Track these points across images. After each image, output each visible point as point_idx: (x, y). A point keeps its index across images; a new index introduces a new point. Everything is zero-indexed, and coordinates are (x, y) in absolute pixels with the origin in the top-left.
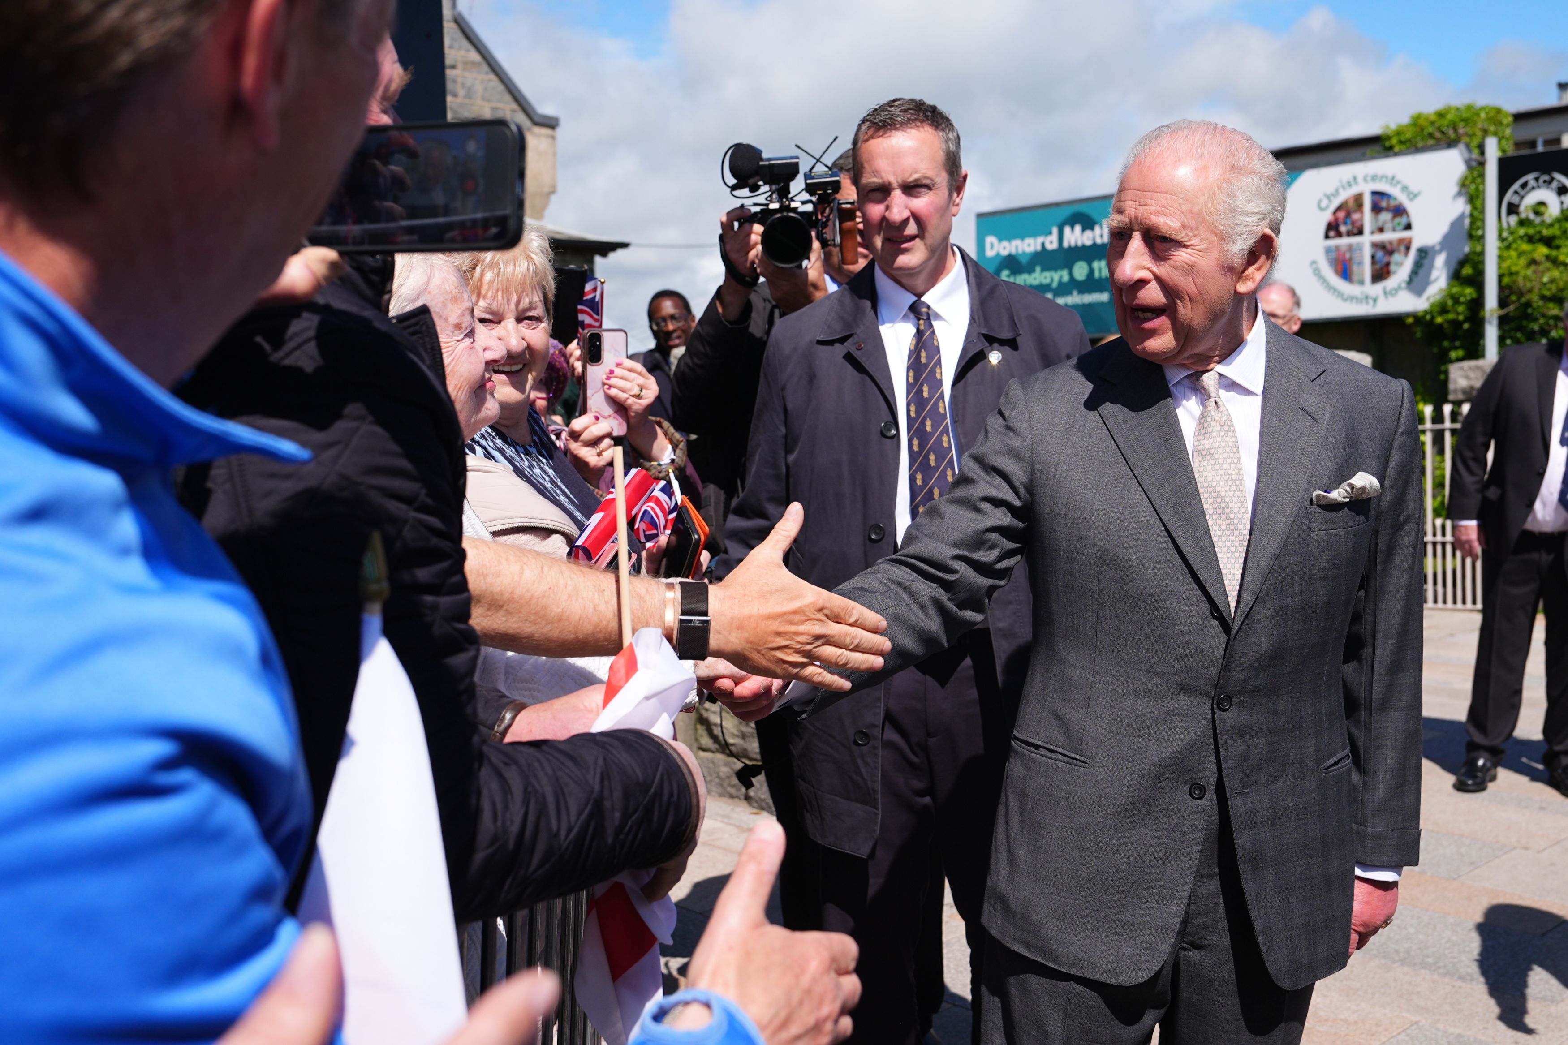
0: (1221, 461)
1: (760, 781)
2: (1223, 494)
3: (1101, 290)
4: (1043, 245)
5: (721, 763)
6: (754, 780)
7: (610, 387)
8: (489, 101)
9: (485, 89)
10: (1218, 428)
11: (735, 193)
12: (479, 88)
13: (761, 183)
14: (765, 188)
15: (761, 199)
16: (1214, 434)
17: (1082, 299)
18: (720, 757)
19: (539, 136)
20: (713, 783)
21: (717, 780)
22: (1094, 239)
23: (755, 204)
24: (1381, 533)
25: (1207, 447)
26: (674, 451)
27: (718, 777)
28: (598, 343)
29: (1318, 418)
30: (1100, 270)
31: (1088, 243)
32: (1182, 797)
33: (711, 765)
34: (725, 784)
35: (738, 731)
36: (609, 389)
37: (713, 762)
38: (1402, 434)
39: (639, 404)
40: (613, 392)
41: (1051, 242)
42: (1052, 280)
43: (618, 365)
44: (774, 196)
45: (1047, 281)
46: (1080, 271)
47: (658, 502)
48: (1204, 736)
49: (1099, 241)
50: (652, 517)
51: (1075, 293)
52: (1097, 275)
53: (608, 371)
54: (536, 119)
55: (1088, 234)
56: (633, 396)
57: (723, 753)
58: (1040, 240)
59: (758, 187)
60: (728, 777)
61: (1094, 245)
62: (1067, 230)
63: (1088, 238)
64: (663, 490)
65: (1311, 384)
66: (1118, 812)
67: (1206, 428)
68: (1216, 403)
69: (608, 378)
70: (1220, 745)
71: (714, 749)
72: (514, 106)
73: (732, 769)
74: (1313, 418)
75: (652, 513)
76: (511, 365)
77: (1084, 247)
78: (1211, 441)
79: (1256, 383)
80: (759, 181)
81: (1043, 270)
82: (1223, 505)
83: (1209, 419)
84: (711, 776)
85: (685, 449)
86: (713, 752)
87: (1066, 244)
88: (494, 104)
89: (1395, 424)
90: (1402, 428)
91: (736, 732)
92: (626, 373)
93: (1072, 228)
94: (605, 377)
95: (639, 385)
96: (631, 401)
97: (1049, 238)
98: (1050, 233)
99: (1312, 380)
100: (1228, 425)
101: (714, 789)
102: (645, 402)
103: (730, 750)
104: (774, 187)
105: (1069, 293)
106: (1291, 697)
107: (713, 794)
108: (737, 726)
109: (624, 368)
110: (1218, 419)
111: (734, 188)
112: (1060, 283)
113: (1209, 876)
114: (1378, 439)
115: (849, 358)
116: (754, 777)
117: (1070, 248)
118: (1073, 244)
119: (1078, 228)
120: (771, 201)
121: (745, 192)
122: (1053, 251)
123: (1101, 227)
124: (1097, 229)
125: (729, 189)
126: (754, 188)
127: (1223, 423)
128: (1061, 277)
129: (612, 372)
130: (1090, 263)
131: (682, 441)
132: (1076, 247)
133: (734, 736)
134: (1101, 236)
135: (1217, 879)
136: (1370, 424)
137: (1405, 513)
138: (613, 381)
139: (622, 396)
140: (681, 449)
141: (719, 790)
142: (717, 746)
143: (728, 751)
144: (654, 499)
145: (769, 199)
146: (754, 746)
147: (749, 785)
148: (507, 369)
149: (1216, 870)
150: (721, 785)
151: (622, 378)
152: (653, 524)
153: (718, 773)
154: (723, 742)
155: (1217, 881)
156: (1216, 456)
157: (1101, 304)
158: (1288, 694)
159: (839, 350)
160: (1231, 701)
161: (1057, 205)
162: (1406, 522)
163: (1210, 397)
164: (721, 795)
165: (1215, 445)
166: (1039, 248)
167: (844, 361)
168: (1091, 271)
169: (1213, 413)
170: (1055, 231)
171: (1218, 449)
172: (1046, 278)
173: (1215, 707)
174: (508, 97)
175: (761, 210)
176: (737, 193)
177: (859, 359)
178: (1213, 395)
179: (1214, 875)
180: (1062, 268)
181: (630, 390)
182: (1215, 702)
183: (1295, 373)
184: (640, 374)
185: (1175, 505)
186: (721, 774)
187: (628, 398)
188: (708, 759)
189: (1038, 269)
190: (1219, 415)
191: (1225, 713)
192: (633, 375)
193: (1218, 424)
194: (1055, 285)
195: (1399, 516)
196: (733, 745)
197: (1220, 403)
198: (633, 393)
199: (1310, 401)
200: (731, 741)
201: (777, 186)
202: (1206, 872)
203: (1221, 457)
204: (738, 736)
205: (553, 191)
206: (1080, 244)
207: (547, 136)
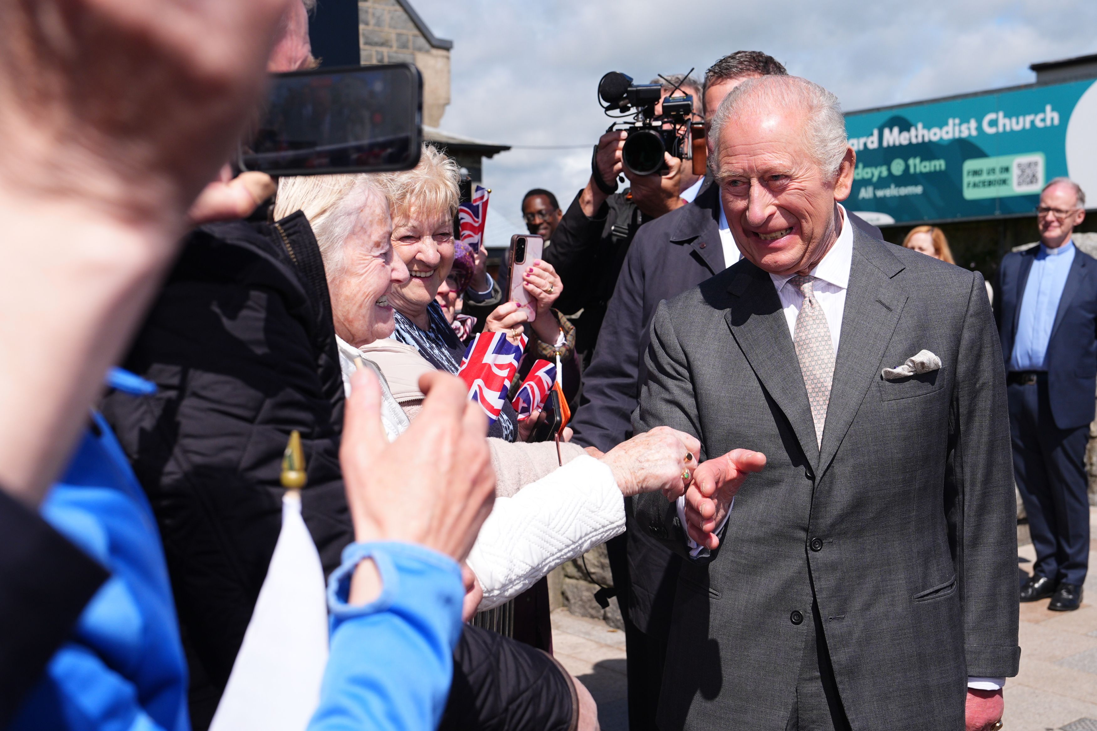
0: (815, 349)
1: (613, 601)
2: (818, 376)
3: (916, 184)
4: (865, 144)
5: (584, 588)
6: (609, 600)
7: (529, 282)
8: (395, 28)
9: (392, 18)
10: (811, 322)
11: (608, 113)
12: (386, 18)
13: (629, 105)
14: (633, 110)
15: (630, 119)
16: (808, 328)
17: (898, 192)
18: (582, 583)
19: (436, 57)
20: (577, 605)
21: (580, 603)
22: (910, 139)
23: (625, 123)
24: (961, 399)
25: (803, 338)
26: (565, 336)
27: (581, 600)
28: (523, 247)
29: (893, 308)
30: (915, 166)
31: (905, 142)
32: (785, 622)
33: (575, 590)
34: (587, 606)
35: (598, 562)
36: (527, 285)
37: (577, 587)
38: (971, 316)
39: (549, 298)
40: (531, 287)
41: (872, 142)
42: (873, 175)
43: (536, 265)
44: (640, 116)
45: (868, 176)
46: (897, 167)
47: (539, 383)
48: (800, 573)
49: (914, 141)
50: (528, 394)
51: (893, 186)
52: (912, 170)
53: (528, 269)
54: (434, 43)
55: (905, 135)
56: (545, 291)
57: (586, 580)
58: (862, 140)
59: (628, 109)
60: (590, 601)
61: (910, 144)
62: (886, 131)
63: (905, 139)
64: (548, 372)
65: (889, 281)
66: (738, 634)
67: (802, 323)
68: (810, 301)
69: (528, 275)
70: (814, 579)
71: (578, 577)
72: (416, 32)
73: (592, 593)
74: (888, 308)
75: (530, 391)
76: (426, 272)
77: (901, 146)
78: (806, 333)
79: (843, 281)
80: (628, 103)
81: (864, 167)
82: (819, 385)
83: (804, 315)
84: (575, 599)
85: (574, 335)
86: (577, 579)
87: (885, 144)
88: (399, 31)
89: (965, 309)
90: (971, 311)
91: (596, 563)
92: (541, 272)
93: (891, 130)
94: (525, 274)
95: (550, 283)
96: (543, 295)
97: (871, 139)
98: (872, 134)
99: (890, 277)
100: (821, 319)
101: (577, 610)
102: (553, 297)
103: (591, 578)
104: (640, 109)
105: (888, 186)
106: (877, 538)
107: (577, 614)
108: (598, 558)
109: (540, 268)
110: (810, 314)
111: (607, 109)
112: (880, 178)
113: (811, 679)
114: (949, 321)
115: (694, 254)
116: (610, 597)
117: (889, 147)
118: (891, 144)
119: (896, 130)
120: (637, 120)
121: (617, 112)
122: (874, 150)
123: (917, 129)
124: (913, 131)
125: (604, 110)
126: (624, 109)
127: (814, 318)
128: (881, 173)
129: (531, 270)
130: (906, 161)
131: (572, 329)
132: (894, 146)
133: (594, 566)
134: (917, 137)
135: (820, 680)
136: (942, 310)
137: (981, 382)
138: (532, 278)
139: (538, 291)
140: (571, 335)
141: (582, 611)
142: (580, 574)
143: (589, 579)
144: (537, 378)
145: (636, 118)
146: (608, 575)
147: (605, 604)
148: (423, 275)
149: (818, 674)
150: (583, 607)
151: (538, 276)
152: (527, 401)
153: (581, 597)
154: (585, 571)
155: (820, 683)
156: (811, 345)
157: (916, 196)
158: (874, 535)
159: (687, 248)
160: (822, 543)
161: (878, 110)
162: (982, 388)
163: (805, 297)
164: (584, 615)
165: (810, 336)
166: (861, 147)
167: (691, 257)
168: (907, 167)
169: (807, 310)
170: (876, 132)
171: (812, 339)
172: (867, 173)
173: (808, 548)
174: (411, 25)
175: (630, 127)
176: (610, 113)
177: (701, 256)
178: (807, 295)
179: (817, 678)
180: (881, 165)
181: (543, 286)
182: (808, 544)
183: (875, 273)
184: (551, 273)
185: (783, 388)
186: (584, 598)
187: (541, 293)
188: (572, 585)
189: (861, 166)
190: (813, 311)
191: (817, 553)
192: (547, 274)
193: (811, 319)
194: (875, 179)
195: (975, 384)
196: (594, 573)
197: (813, 301)
198: (545, 289)
199: (886, 295)
200: (592, 570)
201: (643, 108)
202: (807, 676)
203: (815, 345)
204: (598, 567)
205: (448, 103)
206: (897, 143)
207: (443, 57)
